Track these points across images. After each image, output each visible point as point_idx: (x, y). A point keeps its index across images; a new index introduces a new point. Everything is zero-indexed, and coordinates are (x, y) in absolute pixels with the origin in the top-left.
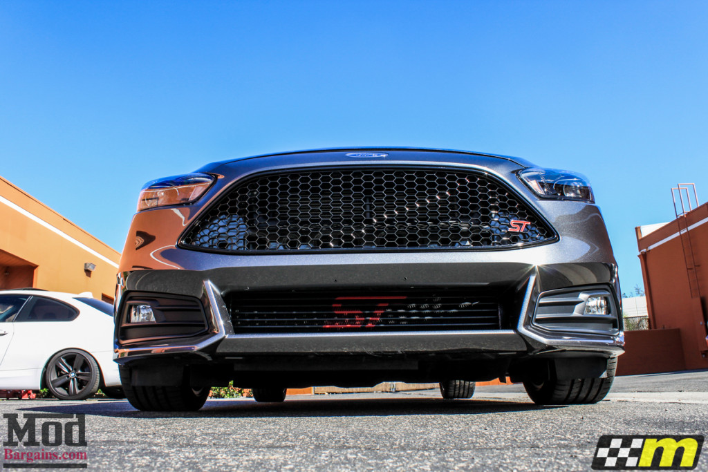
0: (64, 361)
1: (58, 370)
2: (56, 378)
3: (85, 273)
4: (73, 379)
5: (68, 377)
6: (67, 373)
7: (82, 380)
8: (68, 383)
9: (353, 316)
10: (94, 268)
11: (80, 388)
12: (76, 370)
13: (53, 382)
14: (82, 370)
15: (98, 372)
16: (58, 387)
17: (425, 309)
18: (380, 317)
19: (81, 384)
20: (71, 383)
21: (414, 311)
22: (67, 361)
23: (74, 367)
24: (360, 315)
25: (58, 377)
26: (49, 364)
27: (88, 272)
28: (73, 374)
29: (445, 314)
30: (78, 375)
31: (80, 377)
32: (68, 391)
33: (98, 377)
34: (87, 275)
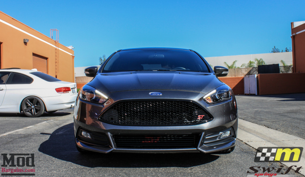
0: (29, 101)
1: (27, 104)
2: (26, 108)
3: (24, 44)
4: (33, 109)
5: (31, 108)
6: (30, 106)
7: (37, 109)
8: (31, 110)
9: (151, 139)
10: (28, 41)
11: (36, 112)
12: (34, 105)
13: (25, 110)
14: (37, 105)
15: (44, 106)
16: (27, 112)
17: (172, 137)
18: (159, 139)
19: (37, 111)
20: (33, 110)
21: (169, 138)
22: (30, 101)
23: (33, 104)
24: (153, 139)
25: (27, 107)
26: (23, 103)
27: (25, 43)
28: (33, 107)
29: (178, 139)
30: (35, 107)
31: (36, 108)
32: (32, 113)
33: (44, 108)
34: (25, 45)
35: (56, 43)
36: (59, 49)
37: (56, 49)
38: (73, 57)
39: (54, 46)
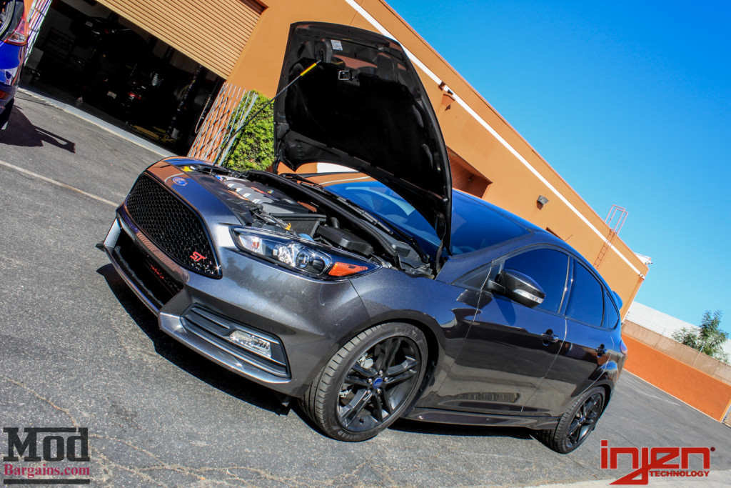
3: (536, 204)
10: (546, 202)
27: (540, 204)
34: (538, 207)
35: (611, 235)
36: (613, 247)
37: (604, 245)
38: (641, 279)
39: (604, 239)
